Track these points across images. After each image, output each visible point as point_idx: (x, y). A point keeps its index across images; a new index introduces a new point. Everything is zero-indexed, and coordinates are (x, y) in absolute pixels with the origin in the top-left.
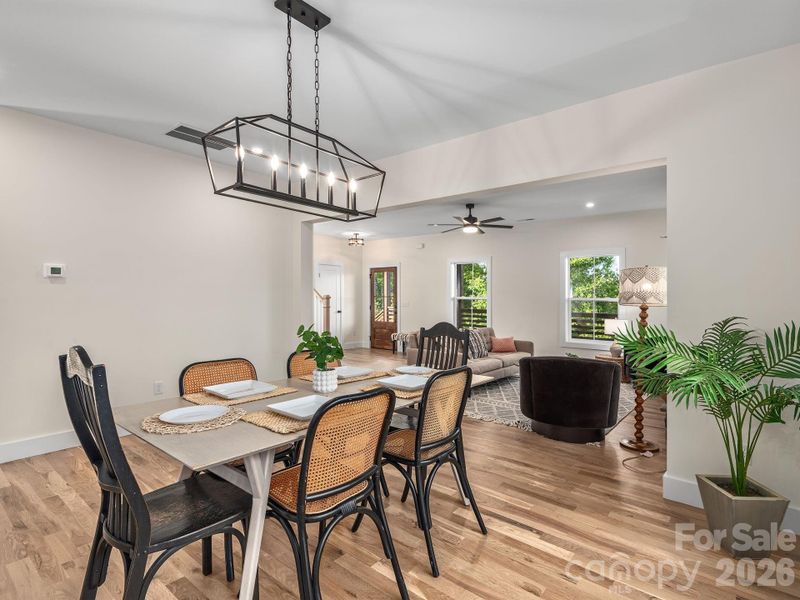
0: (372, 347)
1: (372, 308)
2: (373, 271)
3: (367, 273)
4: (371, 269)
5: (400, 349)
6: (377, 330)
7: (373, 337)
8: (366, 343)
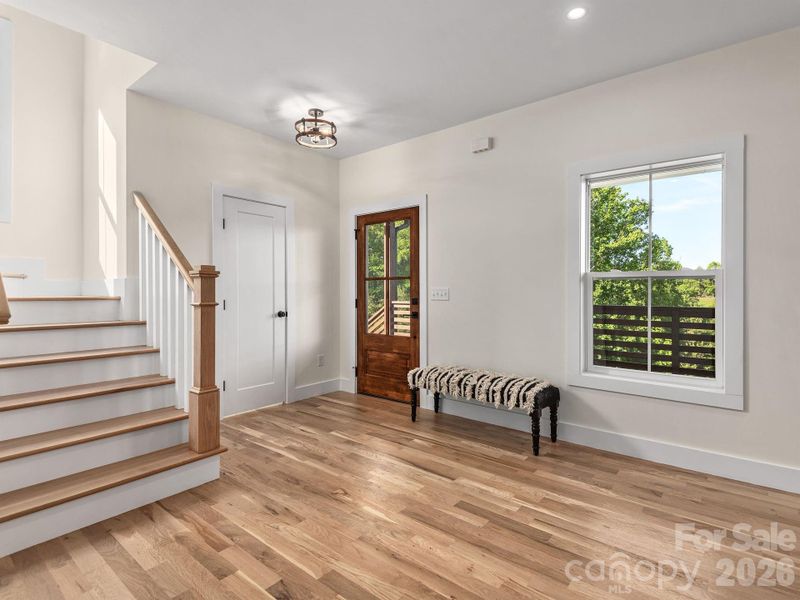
0: (361, 390)
1: (360, 303)
2: (364, 221)
3: (351, 226)
4: (359, 218)
5: (426, 402)
6: (373, 355)
7: (361, 370)
8: (348, 382)
